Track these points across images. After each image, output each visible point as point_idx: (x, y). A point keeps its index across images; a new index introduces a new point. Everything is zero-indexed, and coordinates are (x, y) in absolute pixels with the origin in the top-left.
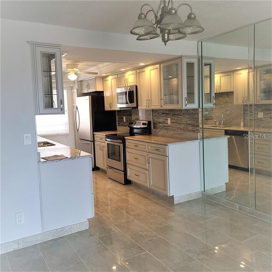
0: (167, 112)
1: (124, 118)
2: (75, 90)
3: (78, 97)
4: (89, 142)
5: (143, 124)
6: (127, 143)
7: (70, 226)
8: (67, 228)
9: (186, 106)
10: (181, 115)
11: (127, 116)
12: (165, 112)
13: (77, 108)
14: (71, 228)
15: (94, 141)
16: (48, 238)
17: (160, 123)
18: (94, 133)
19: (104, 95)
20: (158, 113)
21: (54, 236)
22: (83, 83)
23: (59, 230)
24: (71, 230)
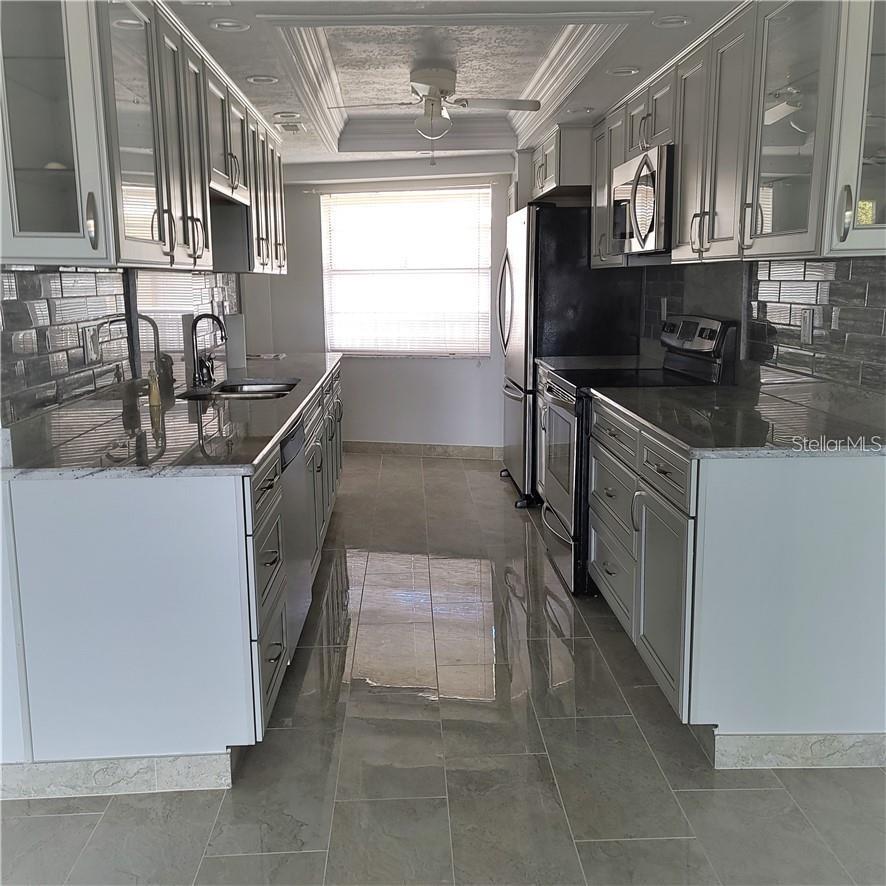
4: (521, 394)
5: (703, 334)
6: (594, 418)
7: (145, 761)
8: (132, 768)
9: (843, 239)
10: (858, 297)
13: (507, 258)
14: (150, 769)
15: (534, 392)
16: (48, 790)
18: (537, 361)
21: (73, 788)
23: (96, 767)
24: (146, 777)
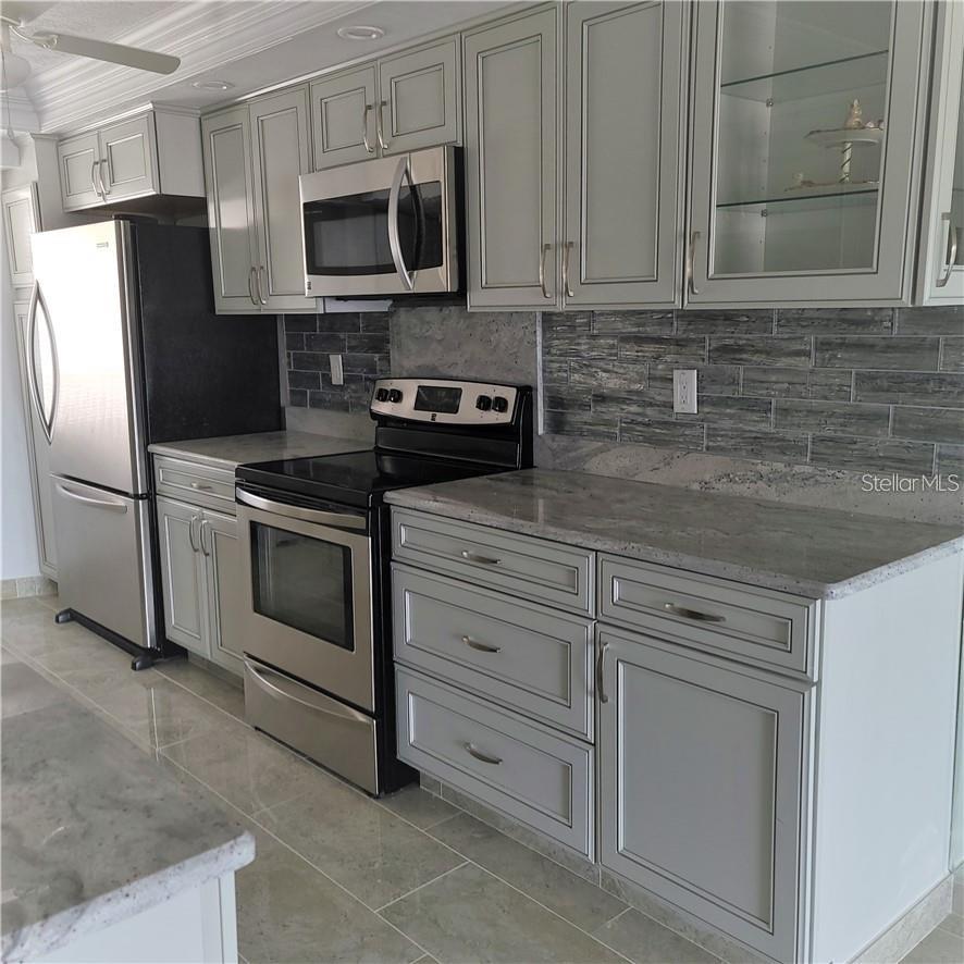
0: (666, 333)
1: (336, 362)
2: (26, 194)
3: (41, 228)
4: (120, 501)
5: (484, 403)
6: (401, 536)
10: (798, 353)
11: (352, 349)
12: (651, 330)
13: (39, 296)
15: (150, 496)
17: (601, 398)
18: (153, 448)
19: (212, 224)
20: (594, 337)
22: (69, 148)
